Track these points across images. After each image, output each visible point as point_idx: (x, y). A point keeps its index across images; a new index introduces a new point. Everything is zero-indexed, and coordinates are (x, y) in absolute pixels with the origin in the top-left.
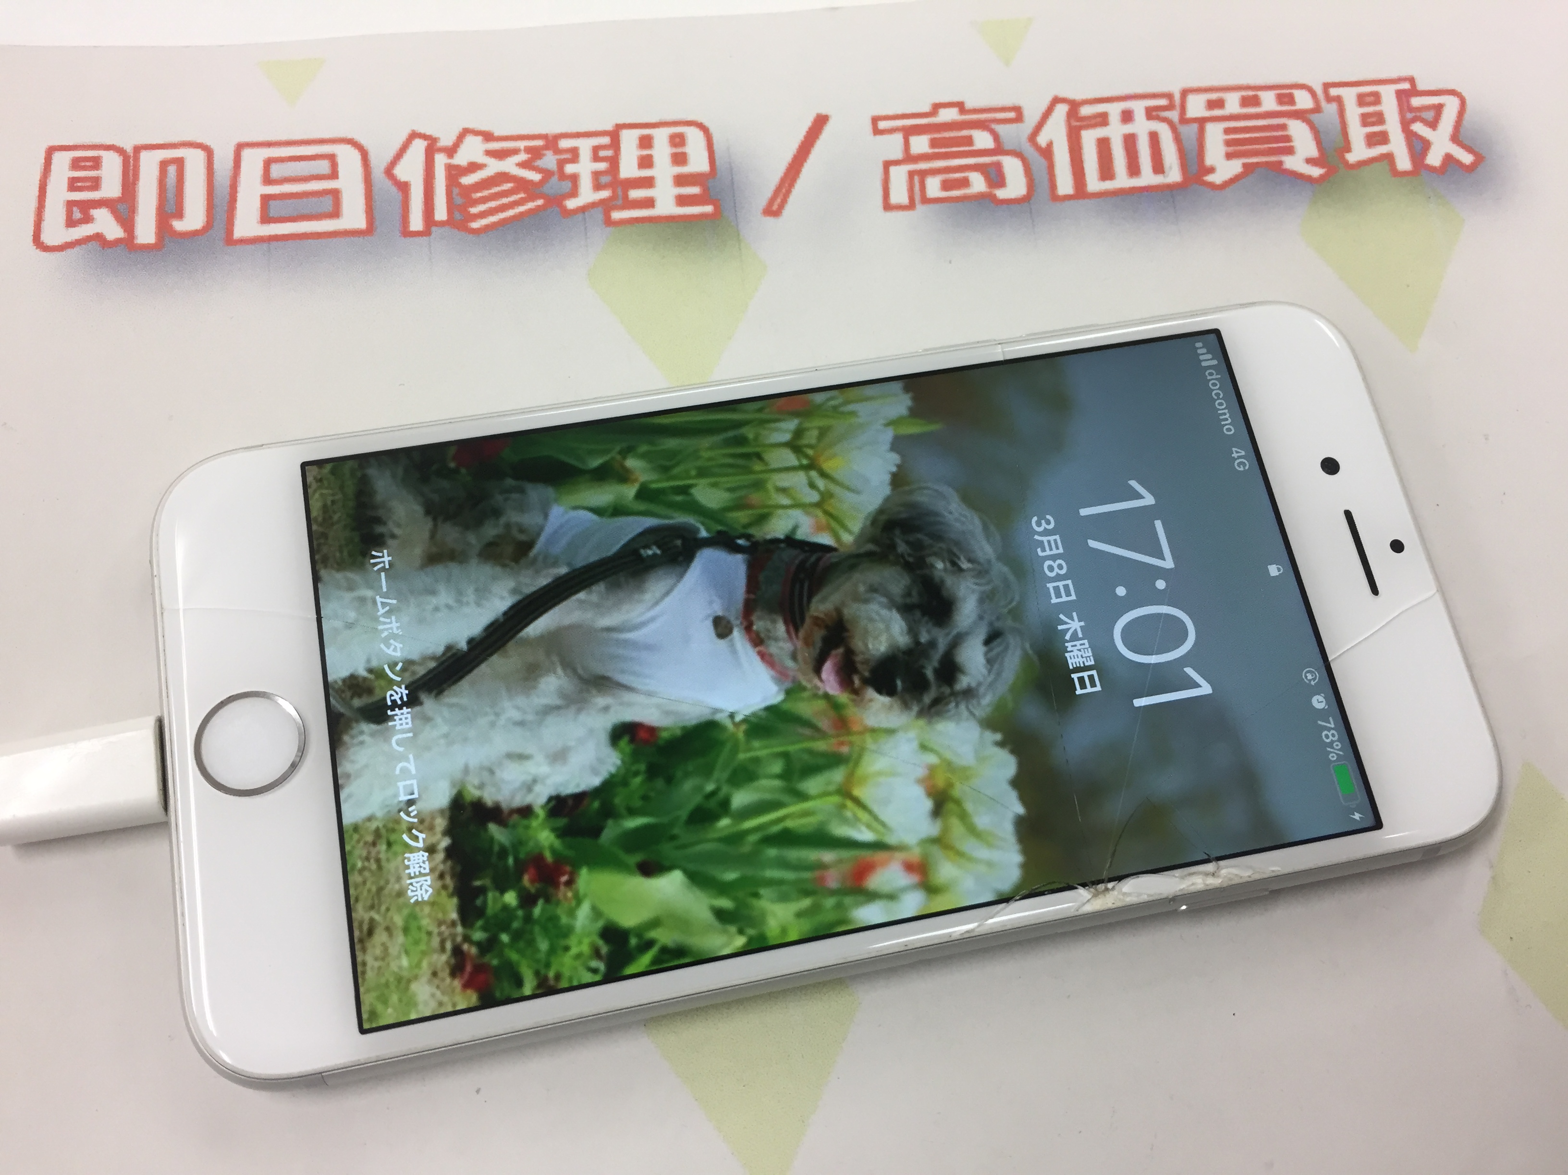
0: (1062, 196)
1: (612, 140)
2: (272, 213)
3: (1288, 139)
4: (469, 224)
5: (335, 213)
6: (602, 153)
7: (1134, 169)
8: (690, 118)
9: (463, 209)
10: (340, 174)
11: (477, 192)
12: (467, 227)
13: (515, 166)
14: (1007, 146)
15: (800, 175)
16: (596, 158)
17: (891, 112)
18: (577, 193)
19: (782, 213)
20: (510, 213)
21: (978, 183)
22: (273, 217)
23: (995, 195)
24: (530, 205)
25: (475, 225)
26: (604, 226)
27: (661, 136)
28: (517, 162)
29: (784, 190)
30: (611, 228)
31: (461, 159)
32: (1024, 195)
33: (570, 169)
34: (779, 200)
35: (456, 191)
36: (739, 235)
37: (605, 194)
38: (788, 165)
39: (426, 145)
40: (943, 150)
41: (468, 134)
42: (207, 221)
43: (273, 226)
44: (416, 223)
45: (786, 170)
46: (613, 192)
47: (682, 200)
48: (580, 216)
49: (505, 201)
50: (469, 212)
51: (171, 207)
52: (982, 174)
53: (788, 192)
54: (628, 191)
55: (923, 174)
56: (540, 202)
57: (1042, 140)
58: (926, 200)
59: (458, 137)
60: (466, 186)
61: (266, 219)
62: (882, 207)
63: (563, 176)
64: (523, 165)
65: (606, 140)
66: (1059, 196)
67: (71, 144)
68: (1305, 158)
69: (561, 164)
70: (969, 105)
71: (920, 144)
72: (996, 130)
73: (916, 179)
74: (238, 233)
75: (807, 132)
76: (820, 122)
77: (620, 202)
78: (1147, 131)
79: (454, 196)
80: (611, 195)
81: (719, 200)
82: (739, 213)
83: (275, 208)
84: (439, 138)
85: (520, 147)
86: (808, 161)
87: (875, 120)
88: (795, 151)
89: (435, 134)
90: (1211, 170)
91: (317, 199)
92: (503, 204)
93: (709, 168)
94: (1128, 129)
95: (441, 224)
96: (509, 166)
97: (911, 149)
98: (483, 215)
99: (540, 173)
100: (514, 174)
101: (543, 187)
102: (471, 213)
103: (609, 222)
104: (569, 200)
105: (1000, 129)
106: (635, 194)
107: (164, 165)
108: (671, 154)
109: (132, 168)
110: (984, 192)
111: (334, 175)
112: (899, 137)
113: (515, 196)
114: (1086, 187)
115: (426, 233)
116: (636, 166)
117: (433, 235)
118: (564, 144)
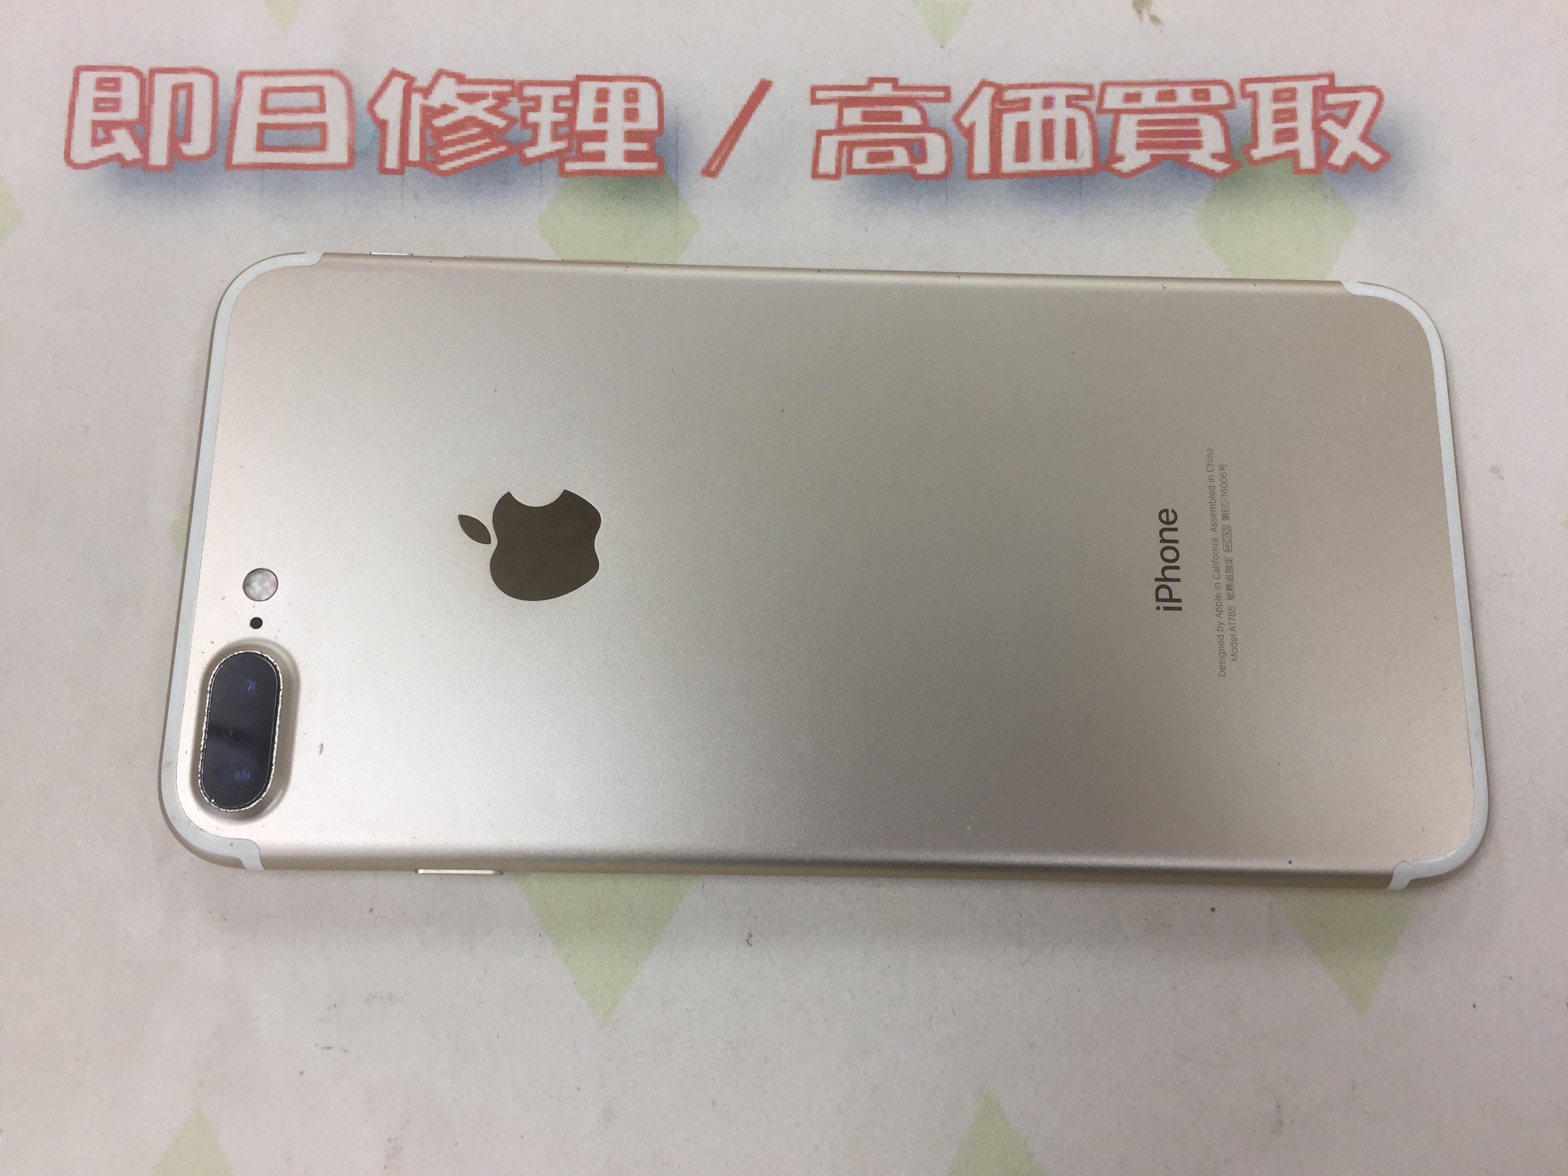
0: (978, 175)
1: (572, 91)
2: (267, 142)
3: (1197, 133)
4: (438, 166)
5: (322, 147)
6: (563, 104)
7: (1048, 153)
8: (643, 75)
9: (434, 150)
10: (328, 109)
11: (448, 135)
12: (437, 168)
13: (482, 110)
14: (932, 124)
15: (740, 139)
16: (557, 109)
17: (829, 83)
18: (537, 140)
19: (718, 173)
20: (476, 157)
21: (901, 158)
22: (267, 146)
23: (916, 169)
24: (494, 151)
25: (444, 167)
26: (558, 176)
27: (617, 90)
28: (485, 107)
29: (723, 153)
30: (564, 178)
31: (436, 100)
32: (942, 172)
33: (532, 117)
34: (717, 162)
35: (429, 132)
36: (677, 192)
37: (561, 145)
38: (729, 128)
39: (404, 84)
40: (873, 123)
41: (442, 76)
42: (211, 147)
43: (267, 153)
44: (392, 161)
45: (728, 132)
46: (569, 143)
47: (630, 156)
48: (537, 165)
49: (472, 145)
50: (439, 154)
51: (180, 132)
52: (906, 149)
53: (727, 154)
54: (582, 144)
55: (852, 145)
56: (502, 148)
57: (966, 120)
58: (851, 171)
59: (433, 78)
60: (437, 127)
61: (261, 147)
62: (810, 174)
63: (525, 124)
64: (491, 110)
65: (566, 91)
66: (975, 174)
67: (95, 64)
68: (1211, 153)
69: (525, 111)
70: (902, 82)
71: (853, 116)
72: (924, 108)
73: (845, 149)
74: (237, 159)
75: (750, 96)
76: (764, 87)
77: (573, 154)
78: (1065, 118)
79: (427, 137)
80: (567, 146)
81: (664, 158)
82: (680, 172)
83: (271, 137)
84: (416, 78)
85: (488, 92)
86: (748, 125)
87: (814, 89)
88: (738, 114)
89: (413, 74)
90: (1121, 159)
91: (307, 132)
92: (470, 148)
93: (657, 125)
94: (1048, 114)
95: (414, 164)
96: (478, 110)
97: (844, 120)
98: (451, 158)
99: (504, 120)
100: (481, 119)
101: (506, 134)
102: (441, 155)
103: (562, 172)
104: (528, 148)
105: (927, 106)
106: (589, 147)
107: (176, 88)
108: (624, 109)
109: (148, 91)
110: (906, 166)
111: (322, 109)
112: (833, 108)
113: (480, 141)
114: (1001, 166)
115: (400, 171)
116: (592, 119)
117: (406, 175)
118: (529, 91)
